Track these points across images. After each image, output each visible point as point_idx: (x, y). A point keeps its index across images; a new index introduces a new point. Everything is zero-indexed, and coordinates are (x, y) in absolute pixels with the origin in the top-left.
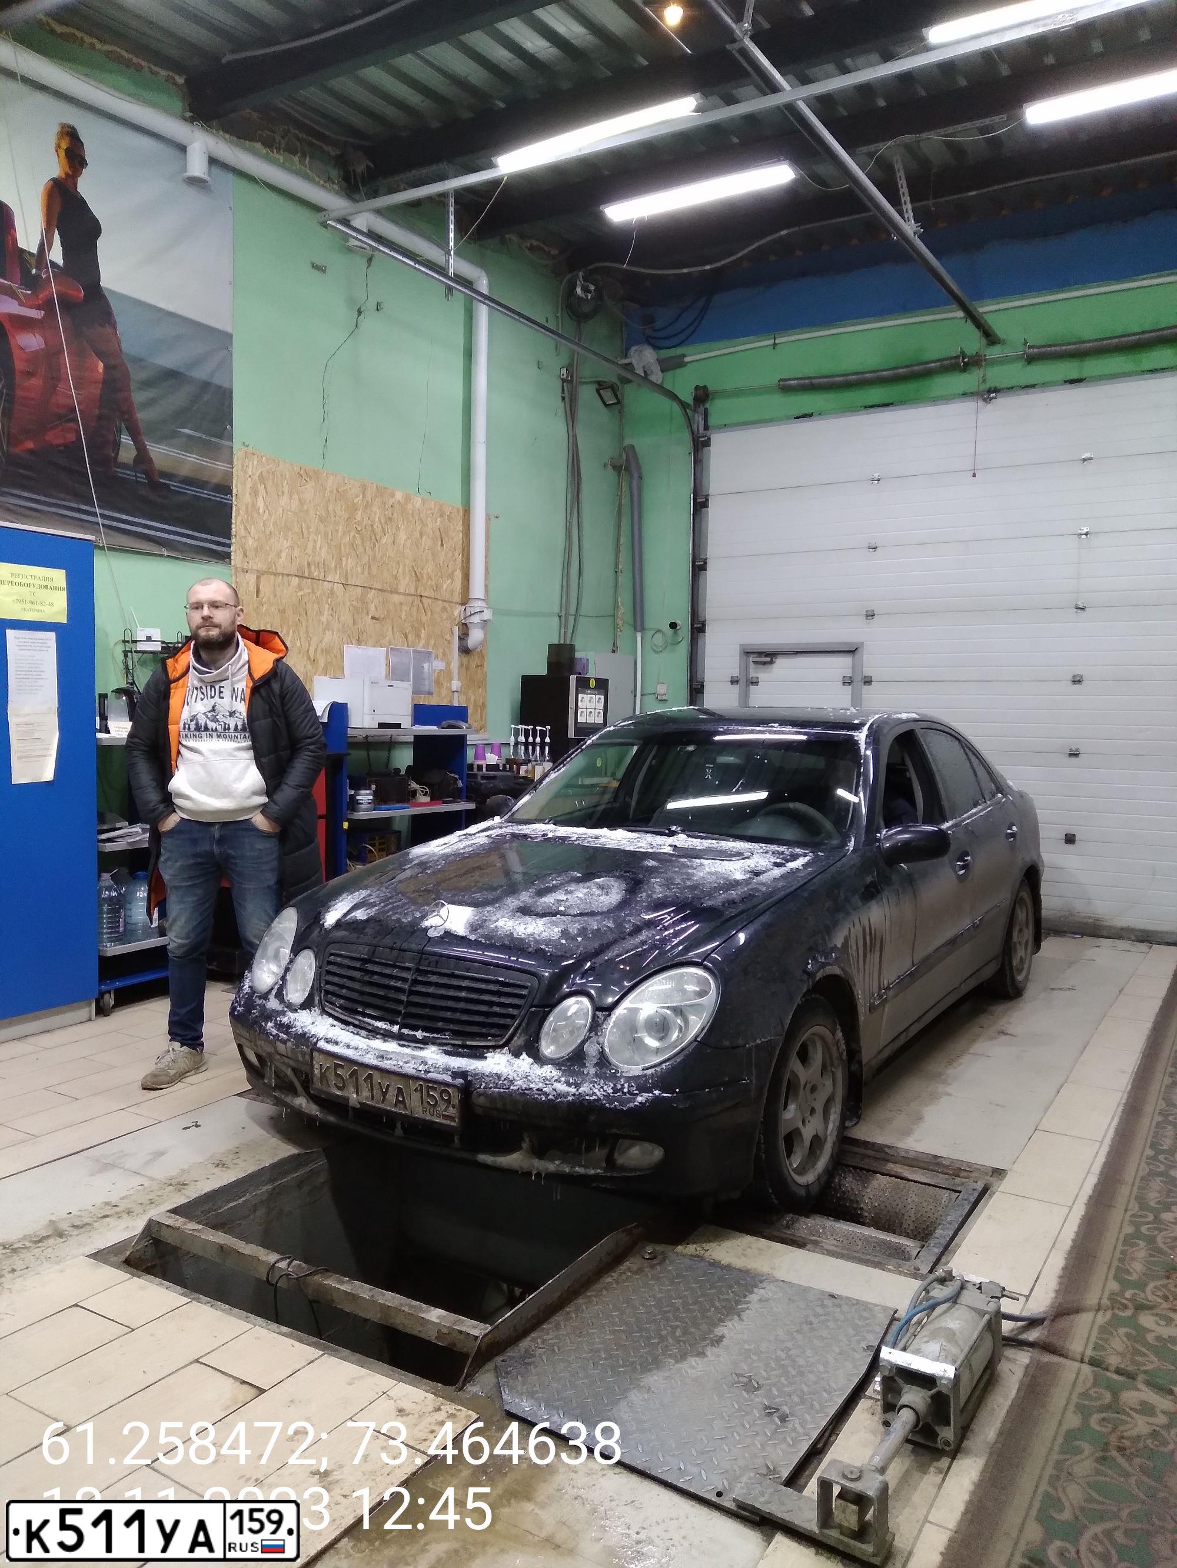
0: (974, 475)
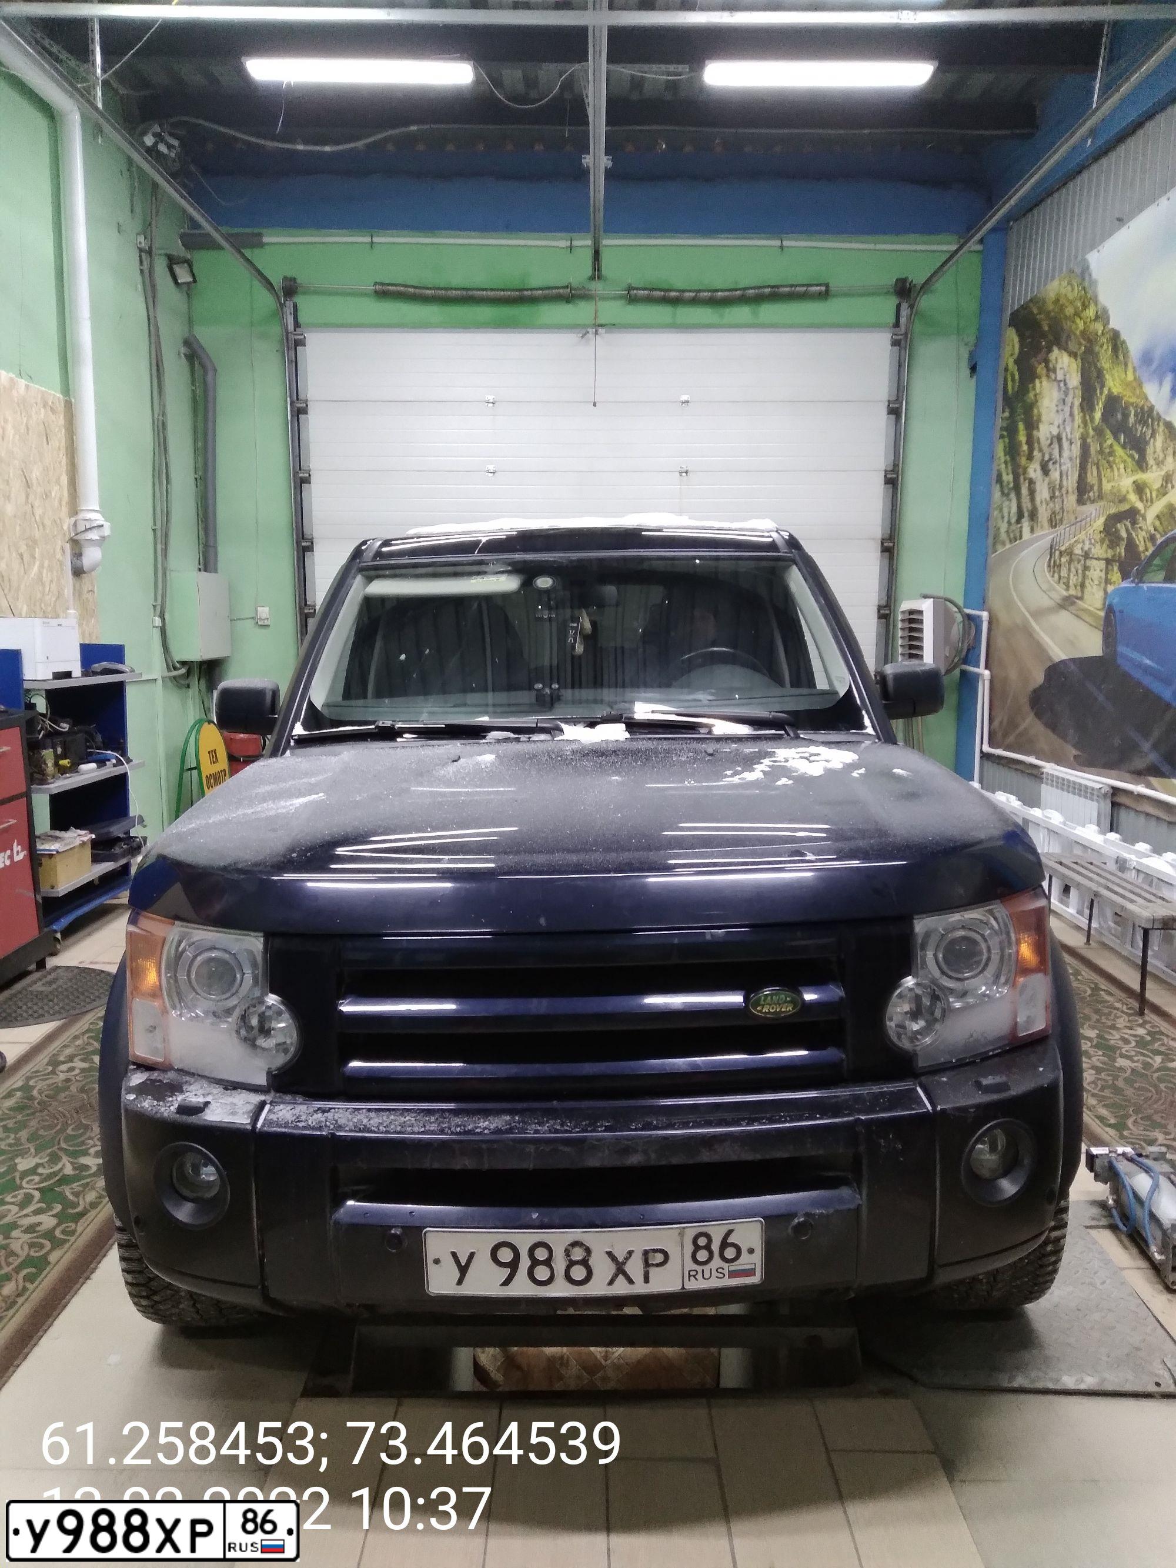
0: (595, 405)
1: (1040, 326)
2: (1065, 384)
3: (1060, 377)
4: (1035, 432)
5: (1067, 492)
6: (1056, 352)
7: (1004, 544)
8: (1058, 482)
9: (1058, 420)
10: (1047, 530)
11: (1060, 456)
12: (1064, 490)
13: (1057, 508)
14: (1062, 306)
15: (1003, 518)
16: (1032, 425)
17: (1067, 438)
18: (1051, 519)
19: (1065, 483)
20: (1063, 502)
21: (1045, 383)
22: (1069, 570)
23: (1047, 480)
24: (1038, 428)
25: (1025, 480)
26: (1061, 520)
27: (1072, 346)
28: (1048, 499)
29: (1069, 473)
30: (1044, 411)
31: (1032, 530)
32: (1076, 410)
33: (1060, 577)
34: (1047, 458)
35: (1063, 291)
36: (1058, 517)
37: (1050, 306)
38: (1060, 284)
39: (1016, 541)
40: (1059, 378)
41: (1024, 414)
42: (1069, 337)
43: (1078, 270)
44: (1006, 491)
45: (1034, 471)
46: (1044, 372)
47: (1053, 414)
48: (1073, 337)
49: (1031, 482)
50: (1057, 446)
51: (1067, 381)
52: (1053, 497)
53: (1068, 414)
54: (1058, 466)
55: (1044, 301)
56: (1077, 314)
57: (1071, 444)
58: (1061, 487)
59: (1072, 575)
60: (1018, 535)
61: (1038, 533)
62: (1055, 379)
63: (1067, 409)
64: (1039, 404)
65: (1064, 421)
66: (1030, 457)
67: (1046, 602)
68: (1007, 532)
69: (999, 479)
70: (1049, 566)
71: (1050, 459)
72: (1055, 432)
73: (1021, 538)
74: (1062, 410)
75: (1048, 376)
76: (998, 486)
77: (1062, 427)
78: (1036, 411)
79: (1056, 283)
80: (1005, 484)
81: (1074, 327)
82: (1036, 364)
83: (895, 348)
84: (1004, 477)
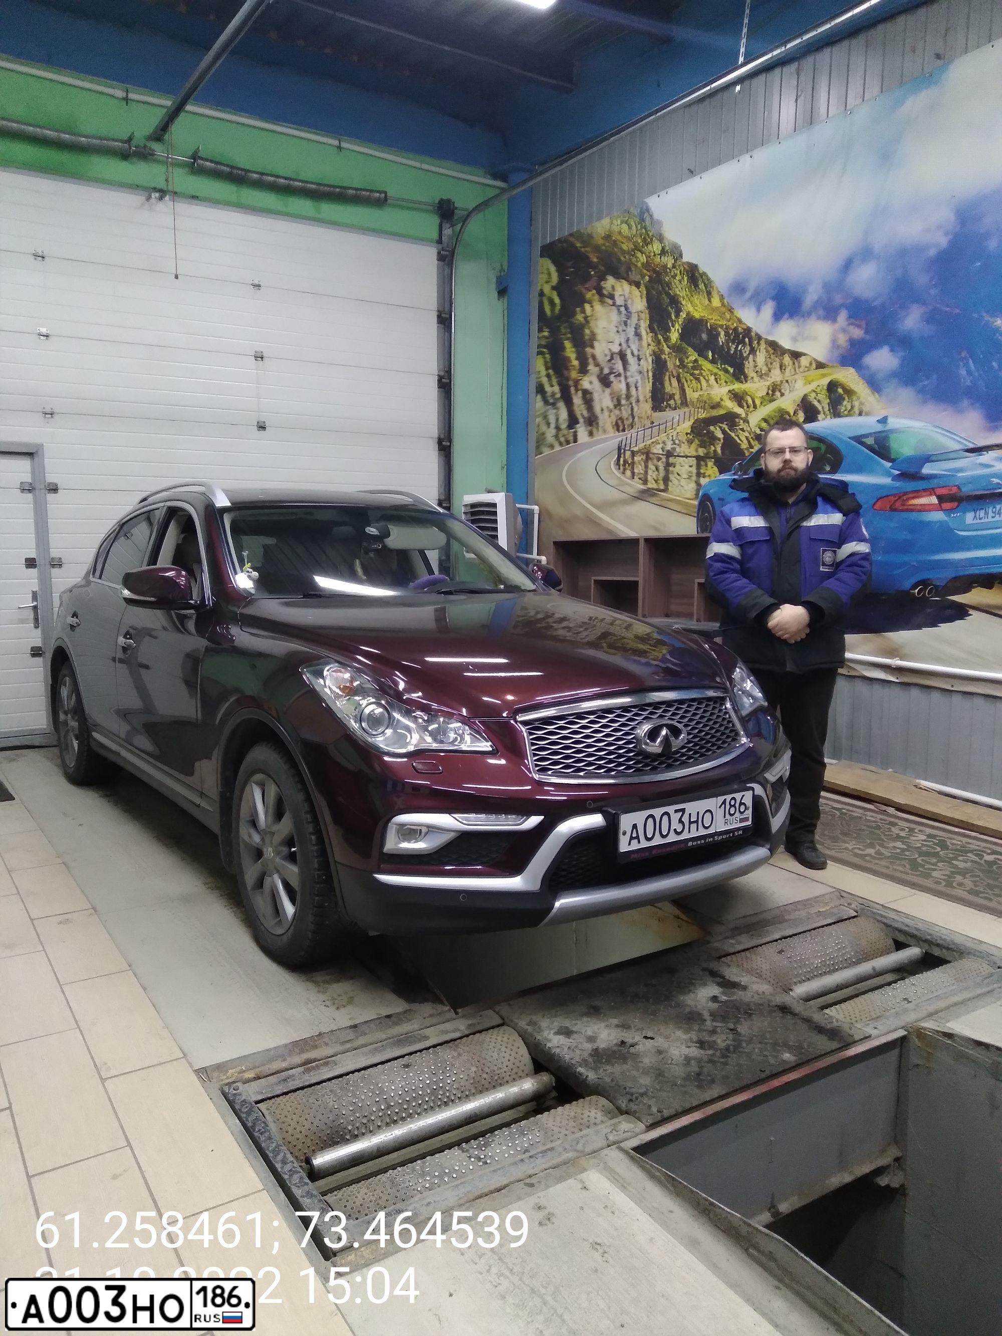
0: (177, 277)
1: (588, 258)
2: (626, 308)
3: (619, 301)
4: (588, 350)
5: (638, 401)
6: (610, 281)
7: (552, 446)
8: (624, 391)
9: (619, 339)
10: (611, 432)
11: (625, 369)
12: (633, 400)
13: (625, 413)
14: (615, 241)
15: (548, 424)
16: (582, 342)
17: (633, 354)
18: (617, 425)
19: (633, 391)
20: (632, 409)
21: (598, 307)
22: (646, 467)
23: (608, 391)
24: (592, 347)
25: (577, 390)
26: (632, 426)
27: (634, 276)
28: (611, 406)
29: (639, 385)
30: (599, 331)
31: (591, 434)
32: (643, 331)
33: (633, 474)
34: (606, 371)
35: (615, 228)
36: (627, 423)
37: (601, 242)
38: (612, 223)
39: (568, 442)
40: (618, 303)
41: (571, 333)
42: (629, 269)
43: (635, 211)
44: (551, 401)
45: (590, 382)
46: (597, 297)
47: (612, 335)
48: (633, 269)
49: (586, 392)
50: (620, 362)
51: (629, 306)
52: (618, 405)
53: (633, 333)
54: (622, 378)
55: (590, 236)
56: (637, 248)
57: (639, 359)
58: (628, 397)
59: (650, 472)
60: (571, 438)
61: (599, 436)
62: (614, 304)
63: (631, 331)
64: (592, 324)
65: (628, 340)
66: (583, 370)
67: (616, 495)
68: (556, 437)
69: (540, 390)
70: (618, 463)
71: (611, 373)
72: (616, 349)
73: (575, 441)
74: (624, 331)
75: (602, 302)
76: (539, 397)
77: (624, 346)
78: (587, 331)
79: (606, 222)
80: (548, 394)
81: (634, 260)
82: (584, 291)
83: (440, 263)
84: (548, 388)
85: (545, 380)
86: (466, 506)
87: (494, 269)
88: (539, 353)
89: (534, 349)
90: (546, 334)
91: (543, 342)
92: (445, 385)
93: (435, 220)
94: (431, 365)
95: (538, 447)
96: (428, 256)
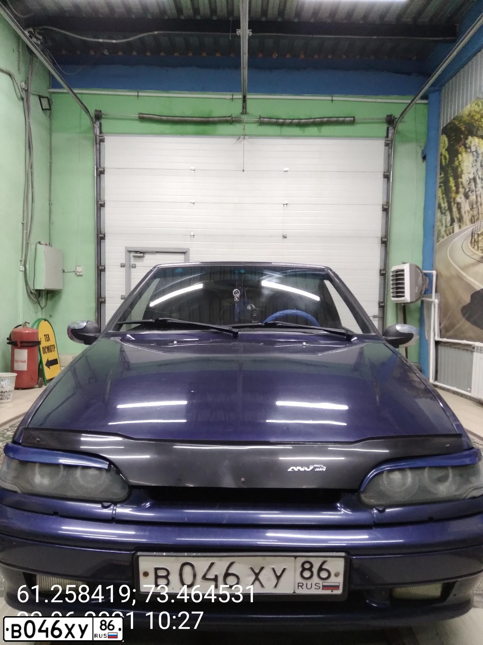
0: (243, 171)
1: (461, 129)
2: (477, 152)
4: (460, 180)
5: (481, 204)
7: (444, 237)
8: (475, 200)
9: (473, 170)
10: (469, 224)
11: (476, 187)
12: (479, 204)
13: (475, 212)
14: (472, 116)
16: (458, 177)
17: (479, 178)
18: (472, 220)
20: (478, 210)
21: (464, 155)
23: (468, 201)
24: (461, 178)
25: (454, 204)
26: (478, 219)
27: (480, 133)
28: (469, 210)
29: (482, 194)
30: (464, 168)
31: (460, 227)
33: (478, 247)
34: (467, 190)
35: (473, 109)
36: (476, 218)
37: (466, 118)
38: (471, 106)
39: (450, 234)
40: (473, 150)
41: (453, 173)
42: (478, 129)
43: (481, 96)
44: (444, 212)
45: (460, 198)
46: (464, 150)
47: (471, 169)
48: (480, 129)
49: (458, 204)
50: (473, 184)
51: (478, 150)
52: (472, 209)
53: (479, 166)
54: (474, 192)
55: (462, 117)
56: (482, 117)
57: (482, 180)
58: (477, 202)
61: (463, 228)
62: (471, 151)
63: (479, 164)
64: (461, 165)
65: (477, 170)
66: (458, 192)
67: (470, 261)
68: (446, 231)
69: (440, 207)
71: (469, 191)
72: (472, 176)
73: (453, 232)
74: (476, 165)
75: (466, 151)
76: (439, 211)
77: (476, 174)
78: (459, 170)
79: (469, 106)
80: (443, 208)
81: (480, 124)
82: (459, 147)
83: (387, 147)
84: (443, 205)
85: (441, 201)
86: (393, 272)
87: (420, 146)
88: (440, 187)
89: (438, 185)
90: (443, 175)
91: (441, 180)
92: (386, 210)
93: (385, 126)
94: (379, 200)
95: (438, 239)
96: (380, 145)
